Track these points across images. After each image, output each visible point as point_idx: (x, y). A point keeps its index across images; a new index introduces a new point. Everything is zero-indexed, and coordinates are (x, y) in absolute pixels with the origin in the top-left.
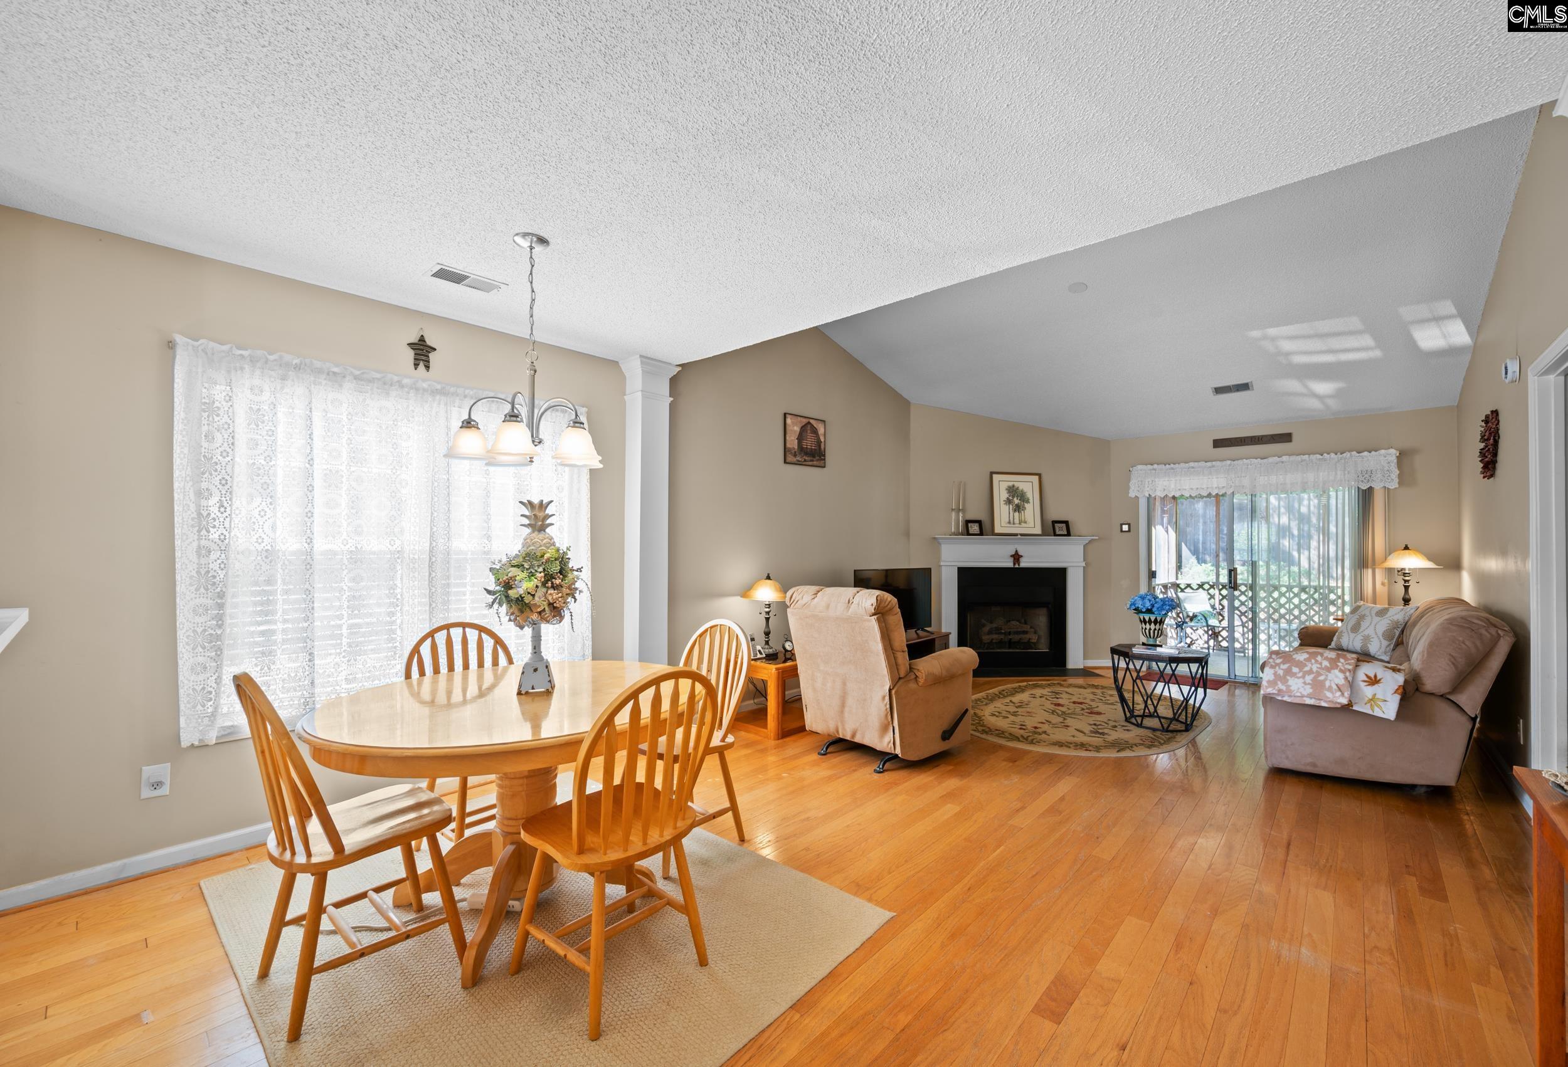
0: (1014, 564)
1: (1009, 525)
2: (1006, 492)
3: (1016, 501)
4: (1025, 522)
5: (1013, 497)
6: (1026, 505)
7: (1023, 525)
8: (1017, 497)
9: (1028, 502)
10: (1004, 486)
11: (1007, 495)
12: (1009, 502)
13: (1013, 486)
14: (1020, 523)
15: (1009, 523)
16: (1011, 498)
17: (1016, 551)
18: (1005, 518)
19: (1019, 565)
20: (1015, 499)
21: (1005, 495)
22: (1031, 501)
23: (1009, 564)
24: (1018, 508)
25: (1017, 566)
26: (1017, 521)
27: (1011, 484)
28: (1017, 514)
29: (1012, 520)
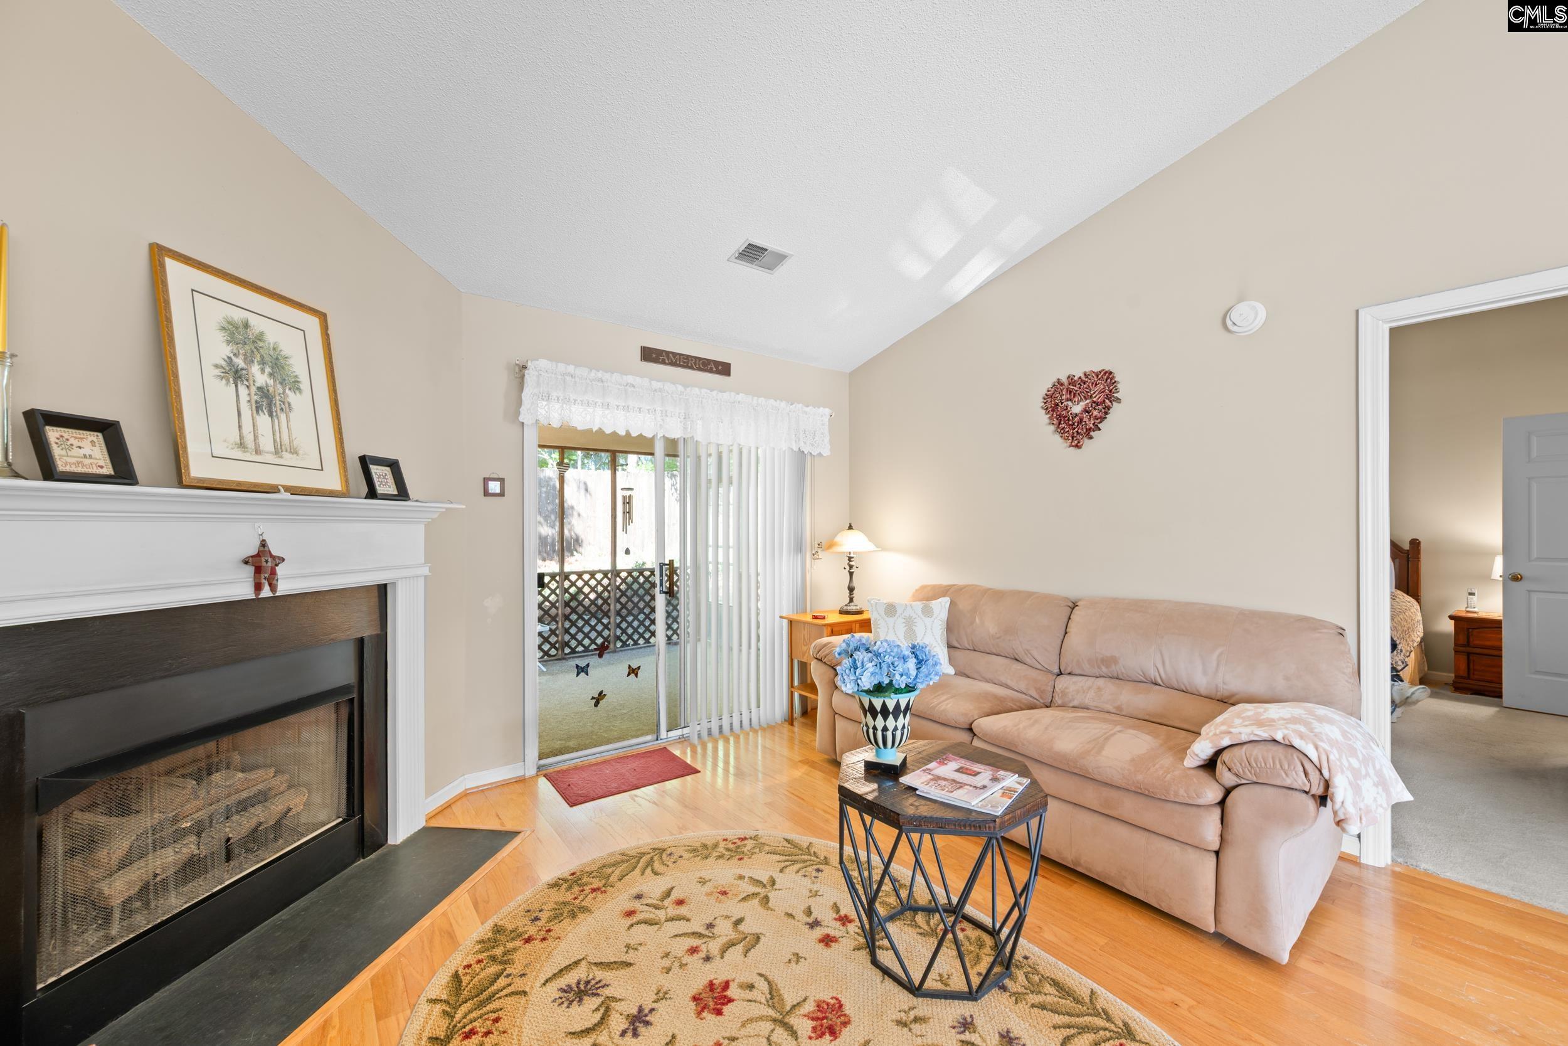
0: (258, 587)
1: (238, 454)
2: (221, 336)
3: (261, 378)
4: (295, 452)
5: (249, 360)
6: (292, 397)
7: (288, 458)
8: (263, 363)
9: (296, 387)
10: (213, 315)
11: (226, 350)
12: (236, 375)
13: (246, 325)
14: (277, 452)
15: (242, 445)
16: (240, 362)
17: (263, 544)
18: (225, 431)
19: (273, 588)
20: (255, 369)
21: (219, 349)
22: (305, 385)
23: (242, 590)
24: (266, 402)
25: (266, 592)
26: (267, 444)
27: (238, 315)
28: (264, 420)
29: (249, 439)
